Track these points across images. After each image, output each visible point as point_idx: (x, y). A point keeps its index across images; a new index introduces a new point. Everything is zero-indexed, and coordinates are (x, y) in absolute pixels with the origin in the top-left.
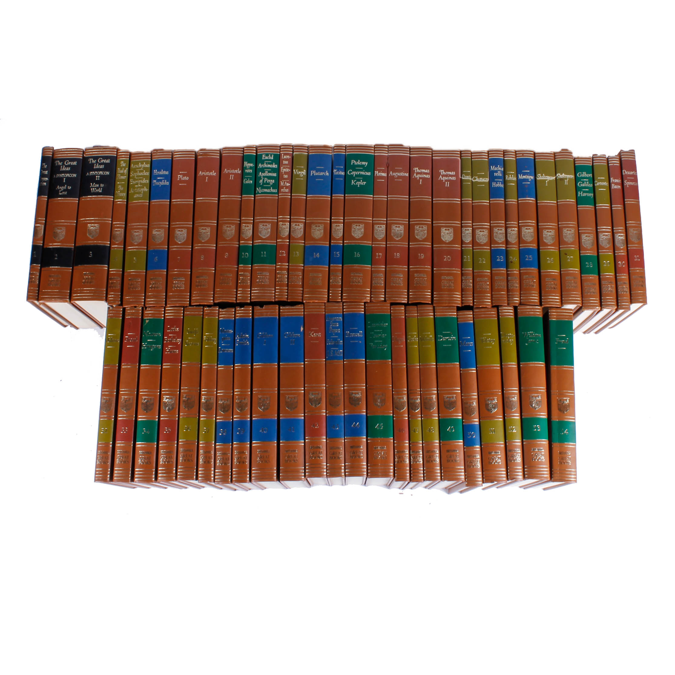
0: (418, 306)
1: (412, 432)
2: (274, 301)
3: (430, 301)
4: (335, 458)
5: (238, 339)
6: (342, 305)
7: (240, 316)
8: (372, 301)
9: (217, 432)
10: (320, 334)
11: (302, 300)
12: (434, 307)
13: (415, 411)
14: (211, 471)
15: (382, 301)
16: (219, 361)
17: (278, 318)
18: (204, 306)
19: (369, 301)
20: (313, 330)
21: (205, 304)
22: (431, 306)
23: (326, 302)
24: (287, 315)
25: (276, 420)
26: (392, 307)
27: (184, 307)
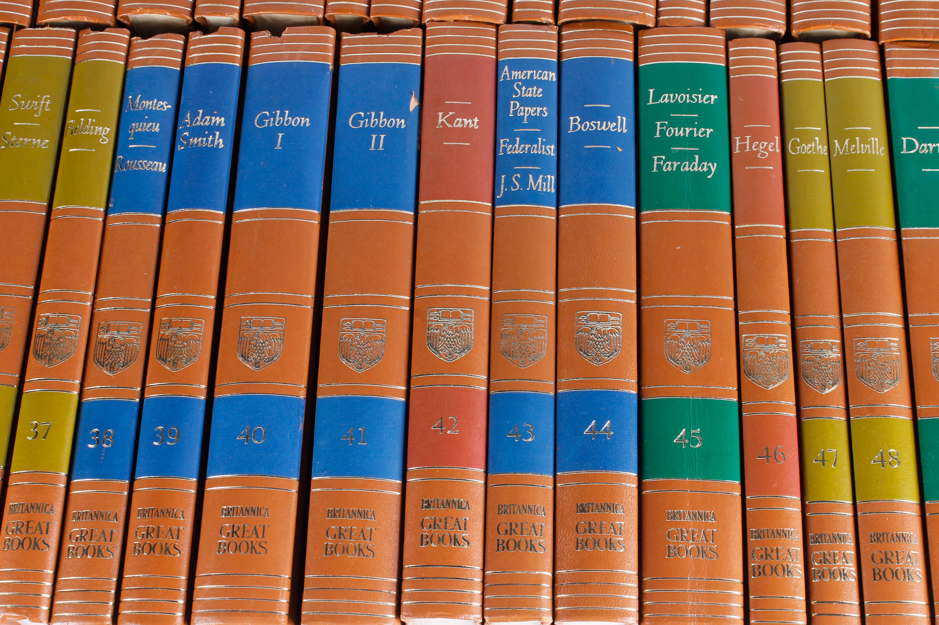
0: (825, 44)
1: (811, 462)
2: (321, 16)
3: (869, 27)
4: (517, 545)
5: (186, 130)
6: (555, 33)
7: (201, 59)
8: (660, 24)
9: (80, 440)
10: (476, 120)
11: (420, 15)
12: (881, 49)
13: (824, 387)
14: (41, 578)
15: (699, 25)
16: (112, 200)
17: (331, 67)
18: (80, 27)
19: (651, 25)
20: (452, 108)
21: (86, 20)
22: (872, 43)
23: (501, 21)
24: (363, 58)
25: (303, 404)
26: (730, 43)
27: (10, 27)
